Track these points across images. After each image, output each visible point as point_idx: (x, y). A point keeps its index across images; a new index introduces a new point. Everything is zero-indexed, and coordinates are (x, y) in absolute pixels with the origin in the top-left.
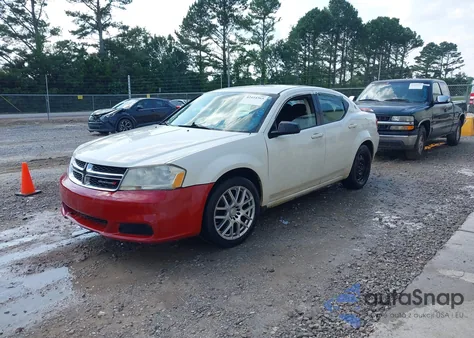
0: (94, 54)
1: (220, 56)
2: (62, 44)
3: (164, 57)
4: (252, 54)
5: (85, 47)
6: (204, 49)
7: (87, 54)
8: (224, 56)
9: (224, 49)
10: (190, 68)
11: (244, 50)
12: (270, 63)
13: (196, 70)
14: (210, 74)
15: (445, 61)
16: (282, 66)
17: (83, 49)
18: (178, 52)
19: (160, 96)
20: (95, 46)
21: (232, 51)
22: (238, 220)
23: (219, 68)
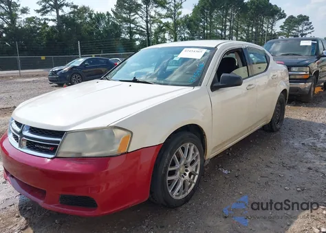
0: (53, 26)
1: (144, 27)
2: (30, 20)
3: (104, 28)
4: (167, 25)
5: (47, 22)
6: (132, 22)
7: (48, 26)
8: (147, 26)
9: (147, 22)
10: (123, 36)
11: (161, 22)
12: (179, 31)
13: (127, 37)
14: (137, 39)
15: (300, 28)
16: (188, 33)
17: (45, 23)
18: (114, 24)
19: (102, 56)
20: (54, 20)
21: (153, 23)
22: (187, 177)
23: (144, 35)
